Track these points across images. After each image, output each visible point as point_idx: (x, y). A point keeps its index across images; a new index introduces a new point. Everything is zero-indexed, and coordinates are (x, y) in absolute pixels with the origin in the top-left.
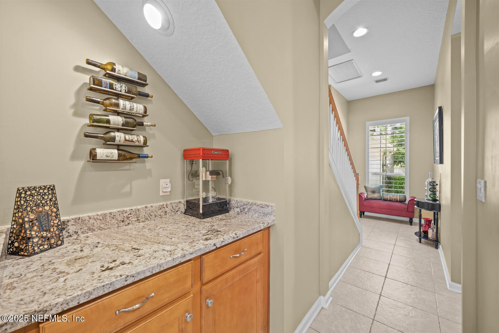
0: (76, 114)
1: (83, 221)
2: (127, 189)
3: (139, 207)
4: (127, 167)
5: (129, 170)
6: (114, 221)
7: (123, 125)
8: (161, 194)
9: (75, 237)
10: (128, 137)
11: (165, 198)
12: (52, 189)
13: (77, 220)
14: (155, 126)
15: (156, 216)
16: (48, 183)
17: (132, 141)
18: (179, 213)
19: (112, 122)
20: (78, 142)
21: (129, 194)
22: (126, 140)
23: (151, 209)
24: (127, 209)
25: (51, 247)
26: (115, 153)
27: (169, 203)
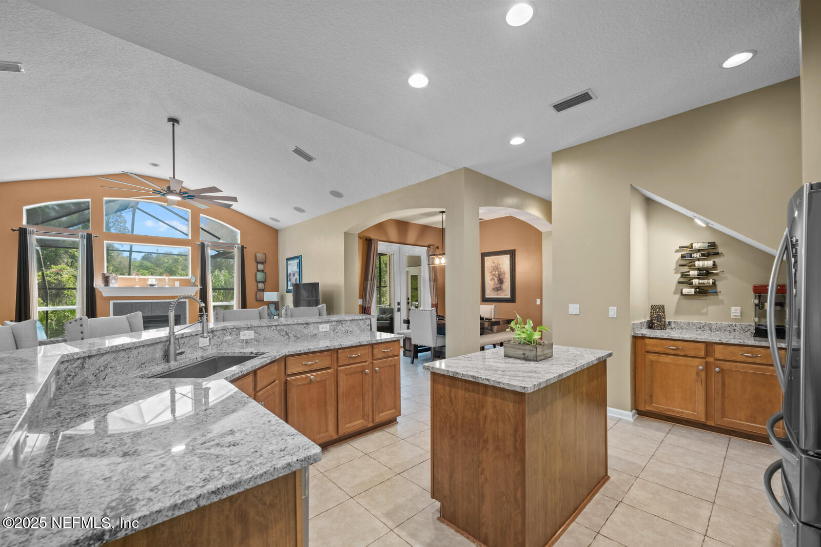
0: (676, 273)
1: (678, 323)
2: (705, 310)
3: (711, 322)
4: (705, 298)
5: (706, 300)
6: (694, 327)
7: (698, 275)
8: (732, 317)
9: (674, 329)
10: (700, 281)
11: (735, 320)
12: (663, 307)
13: (675, 322)
14: (723, 272)
15: (725, 330)
16: (662, 304)
17: (704, 283)
18: (749, 333)
19: (691, 275)
20: (677, 287)
21: (706, 314)
22: (699, 283)
23: (721, 325)
24: (703, 322)
25: (661, 329)
26: (693, 291)
27: (737, 324)
